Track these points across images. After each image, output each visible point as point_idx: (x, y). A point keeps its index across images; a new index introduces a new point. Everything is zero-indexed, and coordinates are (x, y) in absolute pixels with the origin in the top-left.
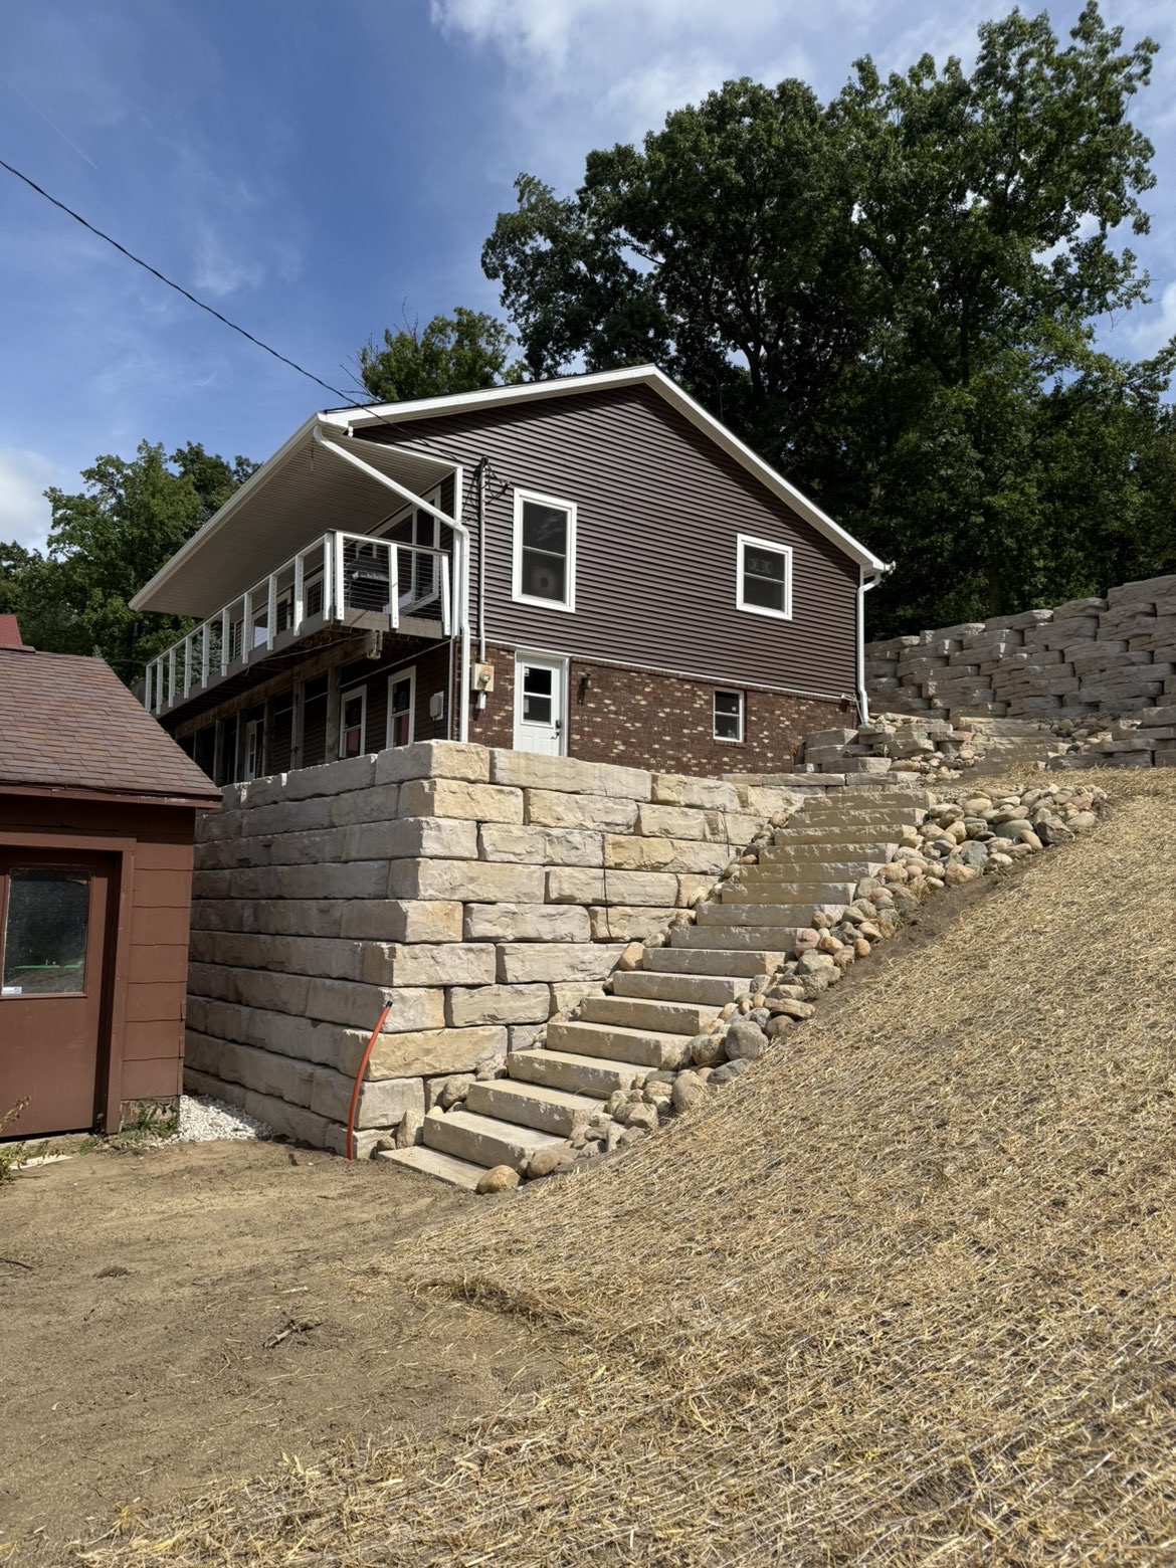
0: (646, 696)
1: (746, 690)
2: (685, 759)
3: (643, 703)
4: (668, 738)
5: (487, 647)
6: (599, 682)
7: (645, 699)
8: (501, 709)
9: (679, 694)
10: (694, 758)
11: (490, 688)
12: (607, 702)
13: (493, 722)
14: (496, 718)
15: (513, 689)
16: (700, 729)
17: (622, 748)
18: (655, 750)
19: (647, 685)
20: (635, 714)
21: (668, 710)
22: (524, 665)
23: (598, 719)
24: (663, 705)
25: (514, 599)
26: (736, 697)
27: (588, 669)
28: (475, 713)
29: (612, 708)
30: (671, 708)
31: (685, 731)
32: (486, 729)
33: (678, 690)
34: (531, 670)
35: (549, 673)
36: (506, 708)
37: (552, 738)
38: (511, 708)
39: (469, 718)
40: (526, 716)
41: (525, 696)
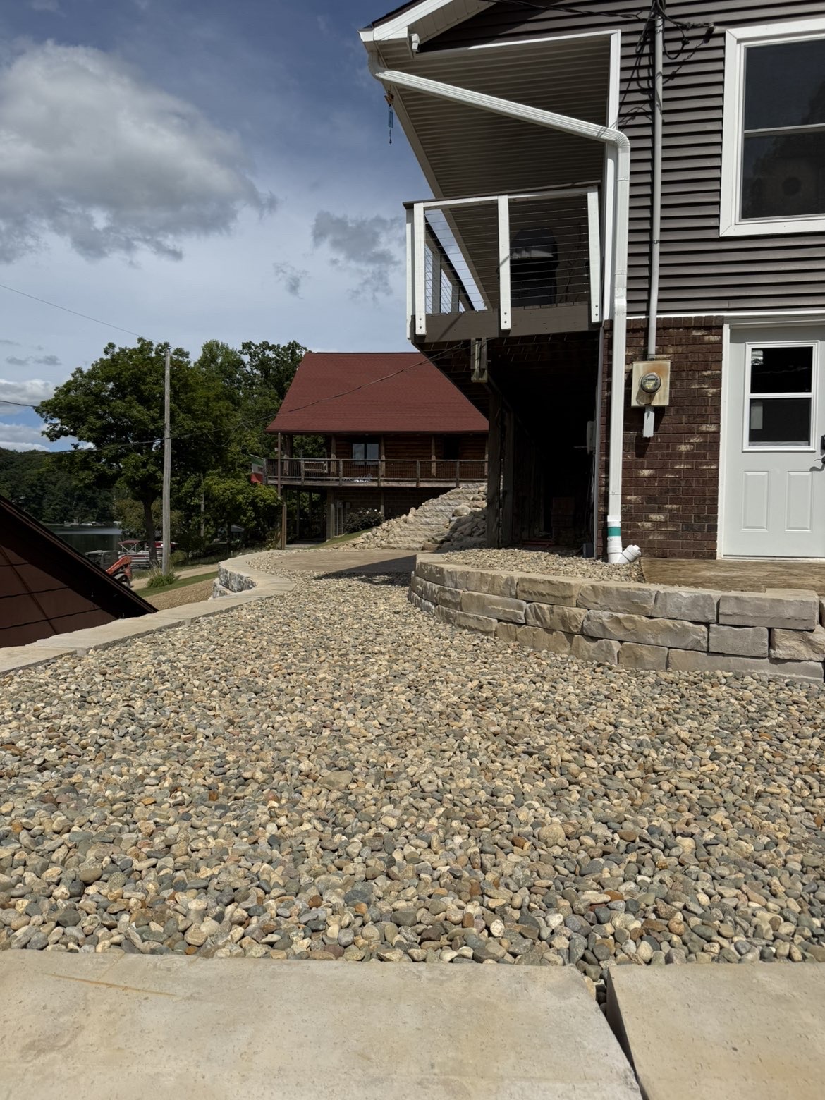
5: (658, 329)
8: (691, 433)
11: (662, 399)
13: (678, 457)
14: (683, 448)
15: (718, 396)
22: (749, 346)
25: (724, 232)
28: (637, 447)
32: (662, 469)
34: (766, 352)
35: (810, 349)
36: (704, 428)
37: (813, 469)
38: (713, 428)
39: (624, 456)
40: (755, 436)
41: (753, 401)
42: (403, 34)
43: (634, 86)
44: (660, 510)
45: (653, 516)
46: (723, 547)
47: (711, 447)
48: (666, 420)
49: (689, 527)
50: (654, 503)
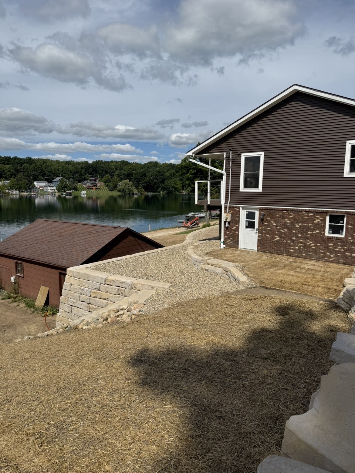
0: (290, 219)
1: (348, 214)
2: (308, 244)
3: (288, 222)
4: (300, 235)
5: (229, 207)
6: (269, 215)
7: (289, 220)
8: (234, 226)
9: (307, 218)
10: (313, 243)
11: (229, 220)
12: (272, 222)
14: (233, 229)
15: (239, 220)
16: (317, 231)
17: (278, 238)
18: (293, 240)
19: (291, 215)
20: (285, 226)
21: (301, 224)
22: (245, 211)
23: (269, 228)
24: (298, 222)
25: (241, 191)
26: (343, 217)
27: (265, 211)
29: (275, 224)
30: (302, 223)
31: (309, 232)
32: (230, 232)
33: (306, 216)
34: (249, 212)
35: (255, 212)
36: (236, 225)
37: (255, 234)
38: (237, 226)
39: (224, 229)
40: (247, 227)
41: (246, 221)
42: (191, 154)
43: (228, 163)
44: (230, 239)
45: (229, 240)
46: (239, 247)
47: (238, 229)
48: (231, 223)
49: (234, 243)
50: (229, 238)
